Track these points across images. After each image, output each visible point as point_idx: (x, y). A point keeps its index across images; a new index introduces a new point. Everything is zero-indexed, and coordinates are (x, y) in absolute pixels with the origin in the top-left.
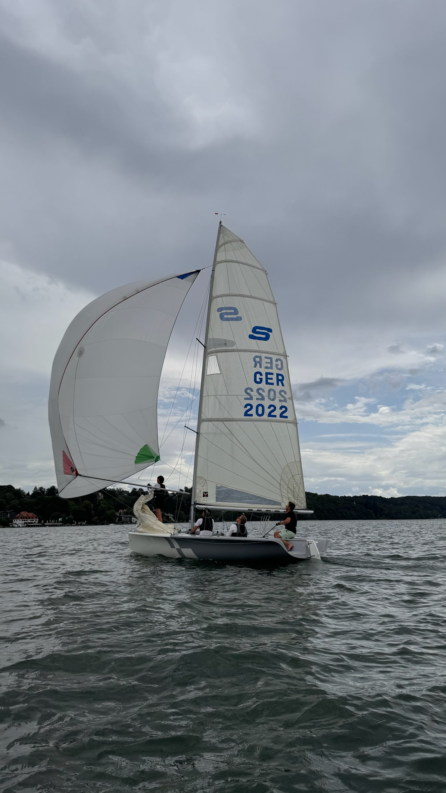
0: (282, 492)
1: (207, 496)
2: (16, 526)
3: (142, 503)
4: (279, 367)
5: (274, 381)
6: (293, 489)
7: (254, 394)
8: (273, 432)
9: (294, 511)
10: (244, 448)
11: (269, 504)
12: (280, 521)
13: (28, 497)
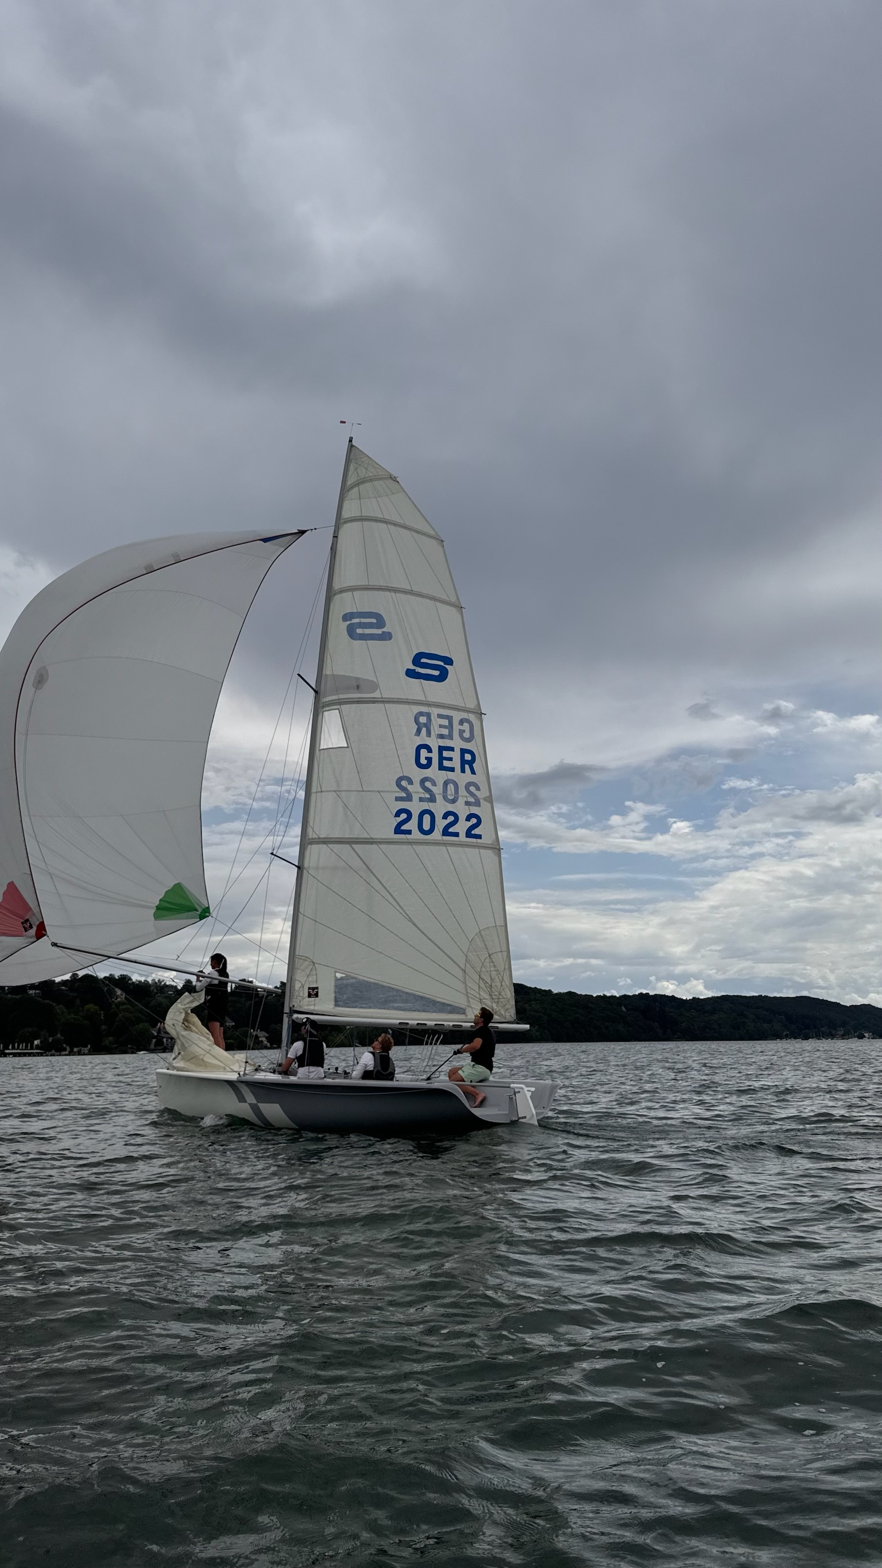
0: (468, 988)
1: (317, 995)
3: (185, 1008)
4: (467, 735)
5: (456, 763)
6: (489, 981)
7: (415, 789)
8: (452, 868)
9: (490, 1025)
10: (394, 898)
11: (443, 1012)
12: (461, 1045)
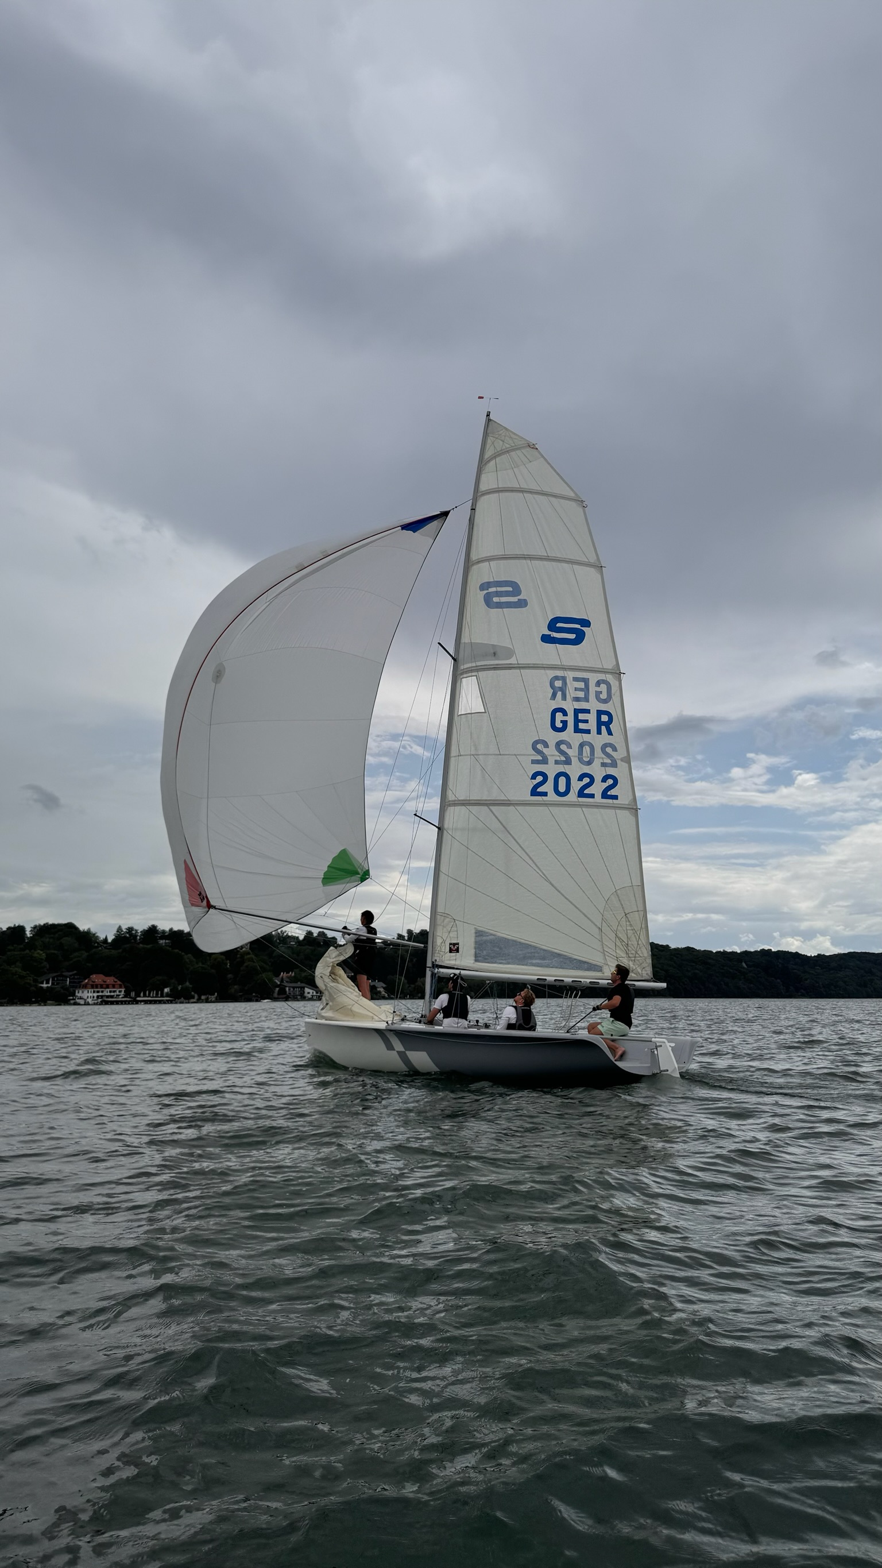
0: (604, 946)
1: (457, 951)
2: (82, 1002)
3: (332, 962)
4: (604, 696)
5: (592, 725)
6: (625, 940)
7: (551, 752)
8: (588, 828)
9: (627, 982)
10: (530, 858)
11: (579, 969)
13: (105, 945)
